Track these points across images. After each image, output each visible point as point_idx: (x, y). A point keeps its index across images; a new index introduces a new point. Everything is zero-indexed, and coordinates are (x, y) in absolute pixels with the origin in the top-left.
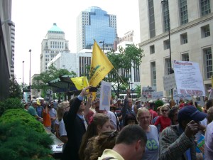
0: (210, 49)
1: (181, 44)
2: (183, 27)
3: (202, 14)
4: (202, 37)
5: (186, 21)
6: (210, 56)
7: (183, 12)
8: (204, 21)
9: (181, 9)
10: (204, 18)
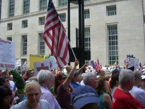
0: (26, 36)
1: (8, 30)
2: (10, 19)
3: (24, 12)
4: (22, 28)
5: (13, 15)
6: (26, 41)
7: (11, 8)
8: (24, 17)
9: (10, 6)
10: (25, 15)
